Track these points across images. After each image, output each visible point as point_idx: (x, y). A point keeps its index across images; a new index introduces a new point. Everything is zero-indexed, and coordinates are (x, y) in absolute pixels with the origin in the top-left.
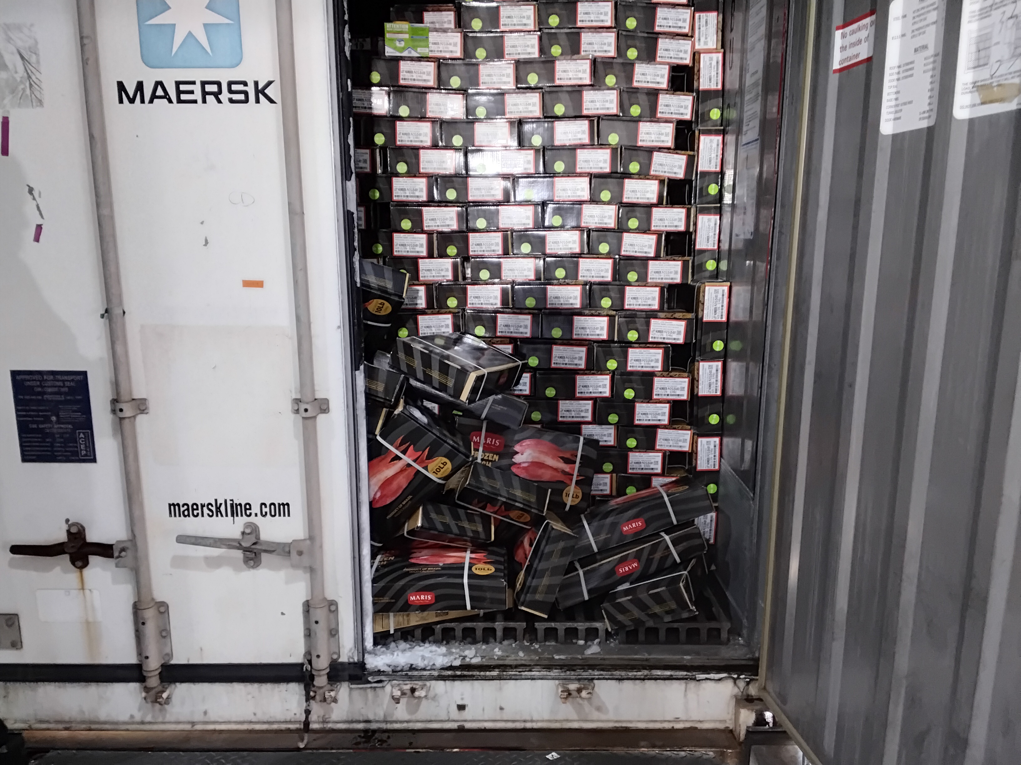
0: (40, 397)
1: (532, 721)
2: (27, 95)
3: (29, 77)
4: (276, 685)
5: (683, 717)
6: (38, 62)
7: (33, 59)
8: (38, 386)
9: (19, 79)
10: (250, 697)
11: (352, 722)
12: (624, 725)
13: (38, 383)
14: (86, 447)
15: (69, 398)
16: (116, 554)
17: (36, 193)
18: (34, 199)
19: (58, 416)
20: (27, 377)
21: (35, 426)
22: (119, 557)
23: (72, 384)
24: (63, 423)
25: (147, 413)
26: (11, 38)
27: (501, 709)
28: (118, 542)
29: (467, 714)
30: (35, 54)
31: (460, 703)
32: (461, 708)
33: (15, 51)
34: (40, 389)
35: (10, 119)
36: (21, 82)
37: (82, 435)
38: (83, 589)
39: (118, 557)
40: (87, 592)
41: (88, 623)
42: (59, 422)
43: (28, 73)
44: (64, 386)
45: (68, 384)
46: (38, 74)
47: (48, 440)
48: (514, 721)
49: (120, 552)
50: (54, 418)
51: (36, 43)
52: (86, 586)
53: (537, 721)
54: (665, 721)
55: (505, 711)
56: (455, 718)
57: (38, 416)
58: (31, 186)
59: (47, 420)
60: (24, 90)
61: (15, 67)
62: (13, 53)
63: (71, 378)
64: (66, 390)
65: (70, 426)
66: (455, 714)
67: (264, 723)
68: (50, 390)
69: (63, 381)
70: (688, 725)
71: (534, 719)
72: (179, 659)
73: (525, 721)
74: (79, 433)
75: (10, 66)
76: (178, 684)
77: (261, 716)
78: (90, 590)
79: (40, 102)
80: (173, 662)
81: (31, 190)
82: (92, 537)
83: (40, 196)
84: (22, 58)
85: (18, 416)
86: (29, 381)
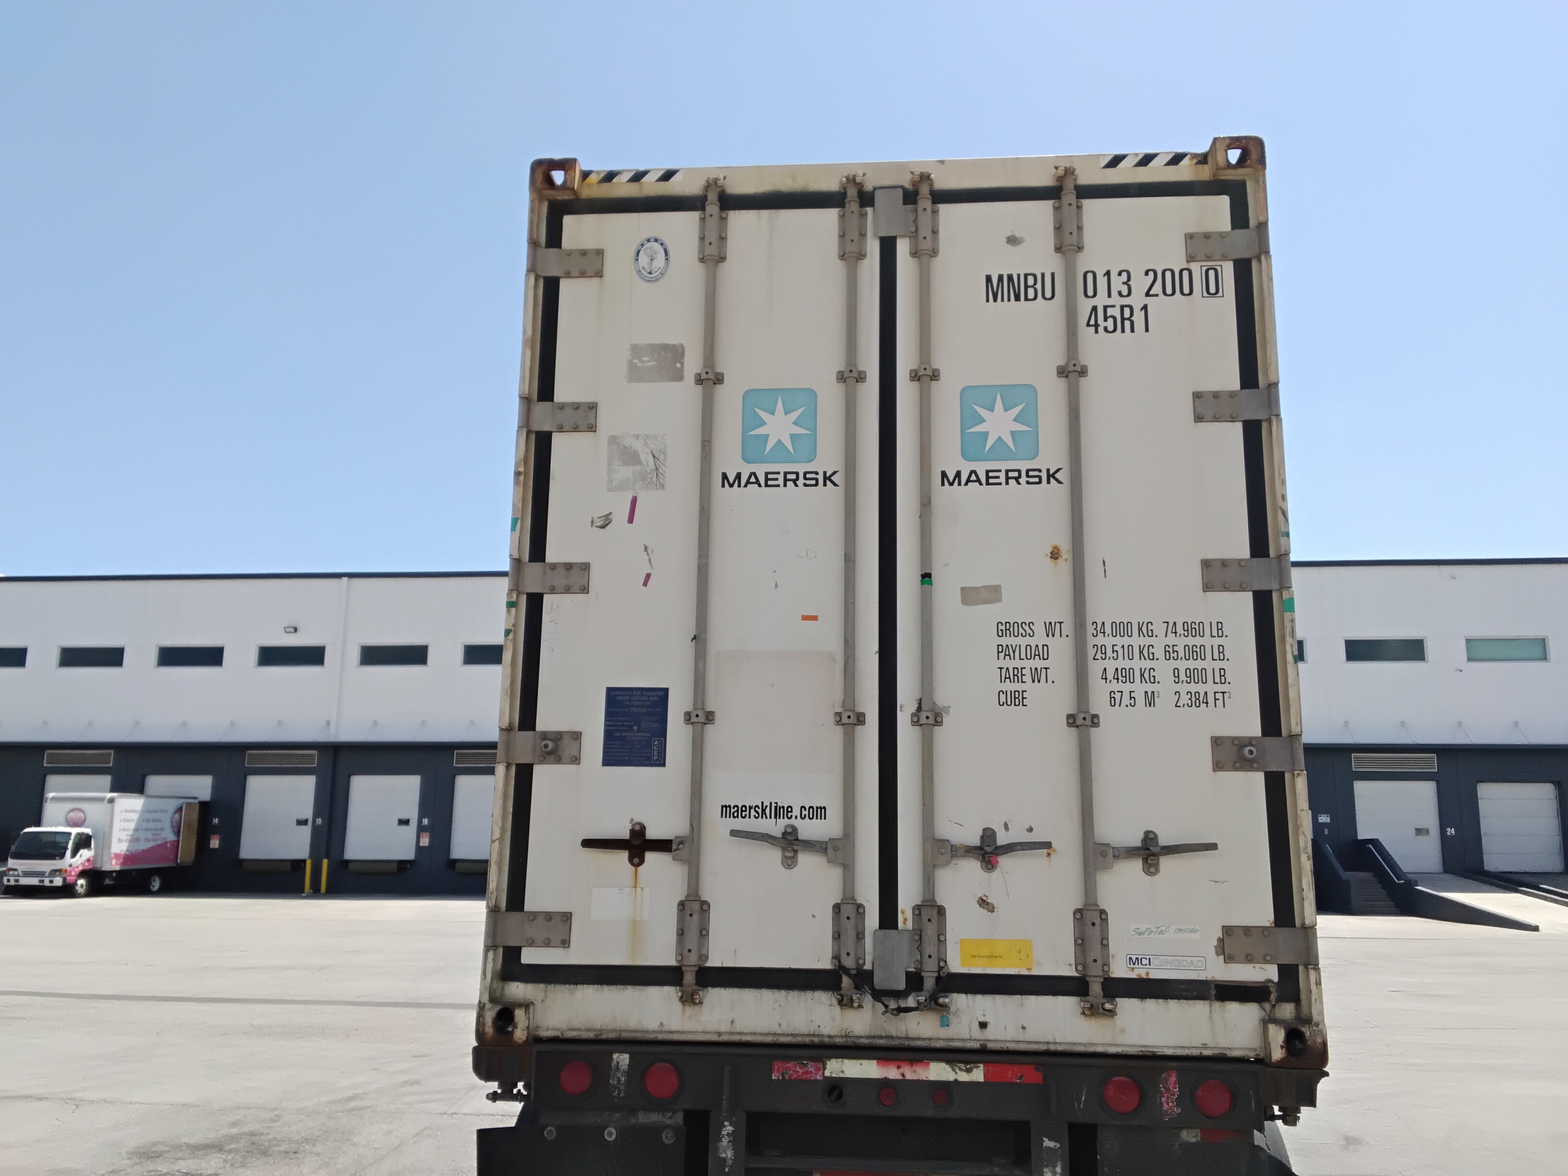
0: (626, 710)
1: (1055, 1043)
2: (653, 481)
3: (657, 469)
4: (802, 993)
5: (1211, 1044)
6: (665, 459)
7: (662, 457)
8: (627, 700)
9: (649, 471)
10: (777, 1005)
11: (874, 1037)
12: (1150, 1050)
13: (628, 698)
14: (658, 753)
15: (650, 710)
16: (674, 847)
17: (649, 550)
18: (648, 555)
19: (639, 726)
20: (620, 693)
21: (618, 734)
22: (677, 849)
23: (655, 698)
24: (642, 732)
25: (713, 724)
26: (647, 444)
27: (1024, 1028)
28: (676, 837)
29: (990, 1034)
30: (664, 454)
31: (982, 1019)
32: (983, 1025)
33: (650, 452)
34: (628, 703)
35: (638, 498)
36: (650, 473)
37: (656, 742)
38: (635, 887)
39: (675, 850)
40: (639, 889)
41: (634, 921)
42: (639, 731)
43: (656, 467)
44: (648, 700)
45: (651, 699)
46: (664, 468)
47: (627, 747)
48: (1036, 1043)
49: (678, 845)
50: (635, 728)
51: (666, 445)
52: (639, 884)
53: (1060, 1043)
54: (1193, 1047)
55: (1027, 1030)
56: (977, 1038)
57: (623, 726)
58: (647, 545)
59: (630, 729)
60: (651, 478)
61: (648, 463)
62: (647, 454)
63: (654, 694)
64: (650, 703)
65: (648, 735)
66: (977, 1033)
67: (788, 1035)
68: (636, 703)
69: (649, 696)
70: (1216, 1052)
71: (1057, 1041)
72: (713, 962)
73: (1048, 1043)
74: (655, 741)
75: (644, 462)
76: (709, 989)
77: (785, 1029)
78: (642, 888)
79: (663, 487)
80: (710, 964)
81: (646, 549)
82: (652, 834)
83: (652, 553)
84: (654, 456)
85: (606, 725)
86: (620, 696)
